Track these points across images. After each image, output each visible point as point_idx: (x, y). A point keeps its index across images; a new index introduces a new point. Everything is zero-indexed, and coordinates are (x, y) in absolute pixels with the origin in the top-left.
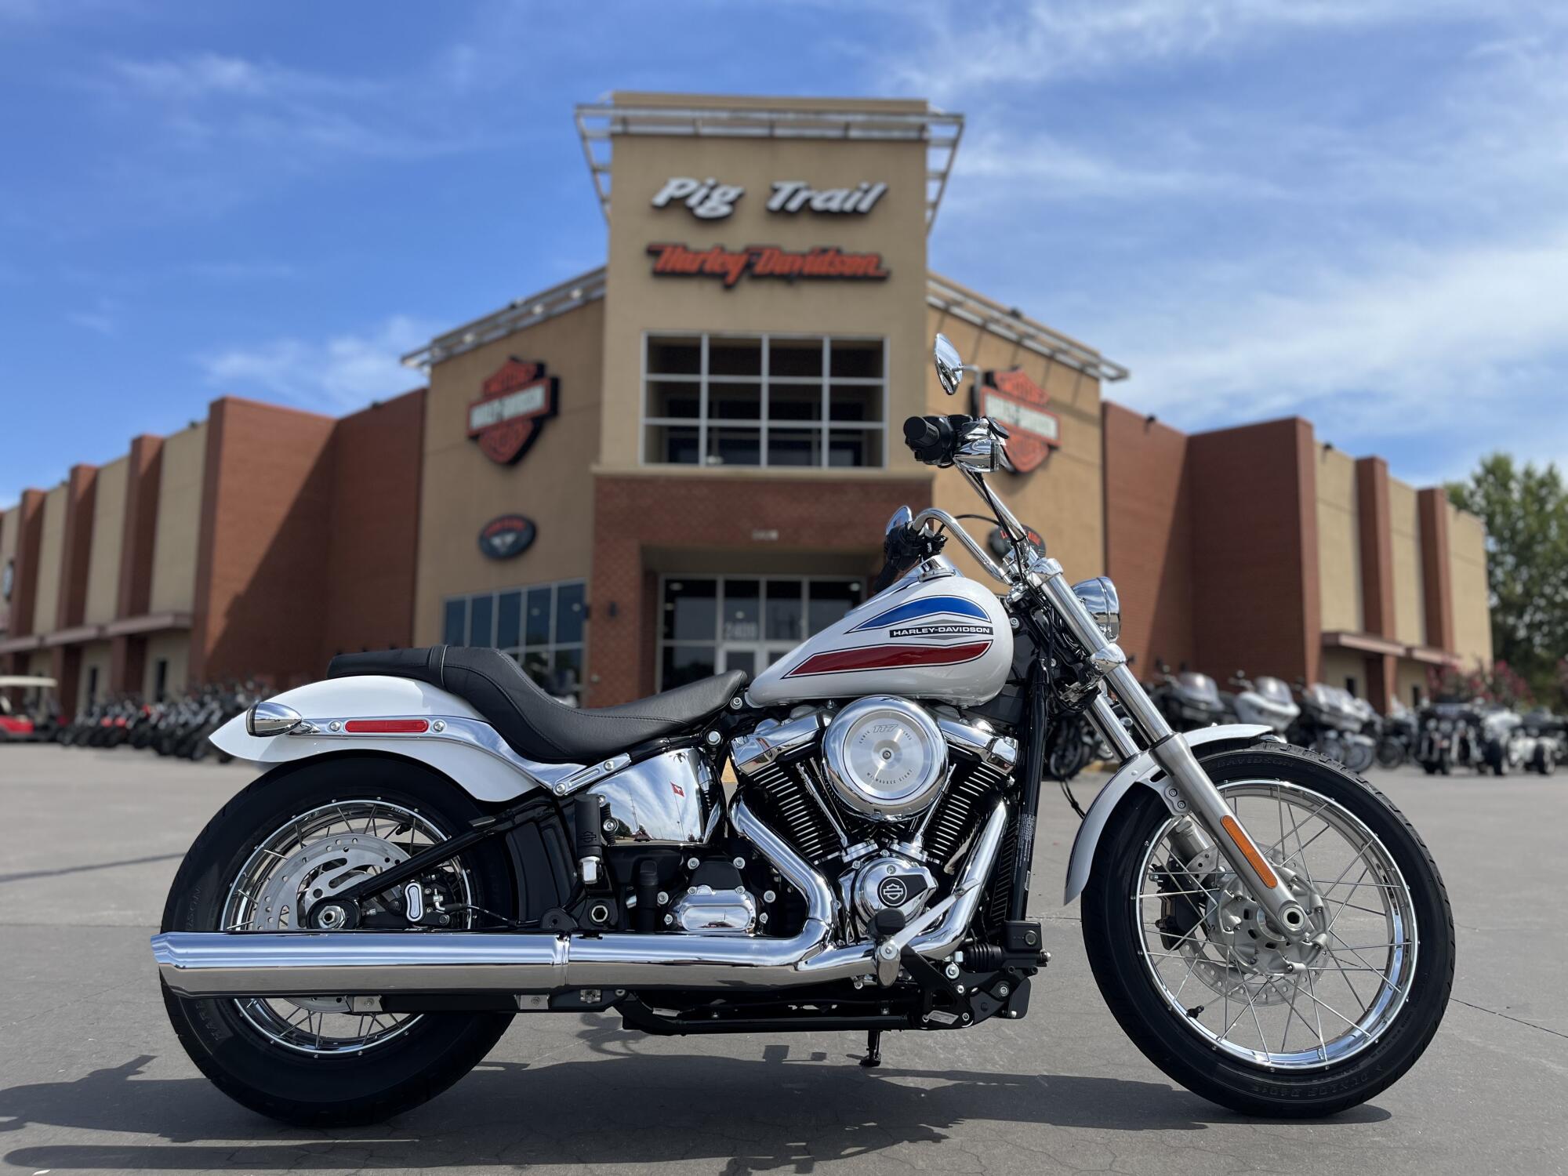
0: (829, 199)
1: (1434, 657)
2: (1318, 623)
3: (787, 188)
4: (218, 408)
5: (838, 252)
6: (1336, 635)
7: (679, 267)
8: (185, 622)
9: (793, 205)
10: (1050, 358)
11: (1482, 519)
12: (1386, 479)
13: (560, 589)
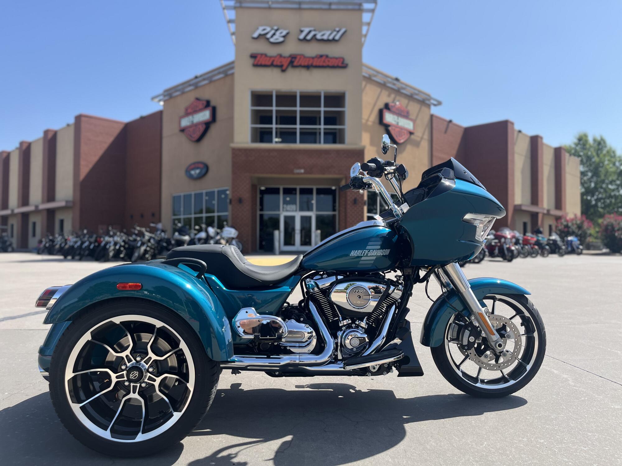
0: (323, 35)
1: (558, 213)
2: (513, 200)
3: (306, 30)
4: (78, 118)
5: (327, 56)
6: (520, 206)
7: (263, 63)
8: (71, 204)
9: (309, 37)
10: (410, 97)
11: (580, 159)
12: (542, 144)
13: (218, 191)
